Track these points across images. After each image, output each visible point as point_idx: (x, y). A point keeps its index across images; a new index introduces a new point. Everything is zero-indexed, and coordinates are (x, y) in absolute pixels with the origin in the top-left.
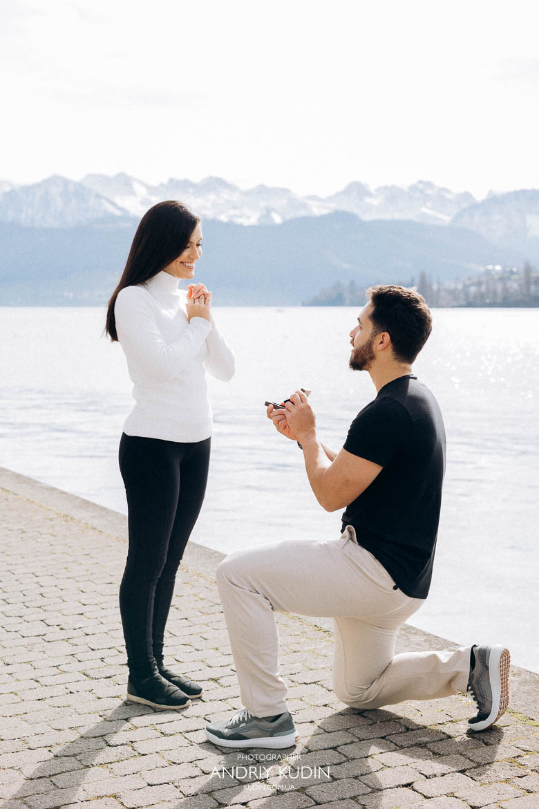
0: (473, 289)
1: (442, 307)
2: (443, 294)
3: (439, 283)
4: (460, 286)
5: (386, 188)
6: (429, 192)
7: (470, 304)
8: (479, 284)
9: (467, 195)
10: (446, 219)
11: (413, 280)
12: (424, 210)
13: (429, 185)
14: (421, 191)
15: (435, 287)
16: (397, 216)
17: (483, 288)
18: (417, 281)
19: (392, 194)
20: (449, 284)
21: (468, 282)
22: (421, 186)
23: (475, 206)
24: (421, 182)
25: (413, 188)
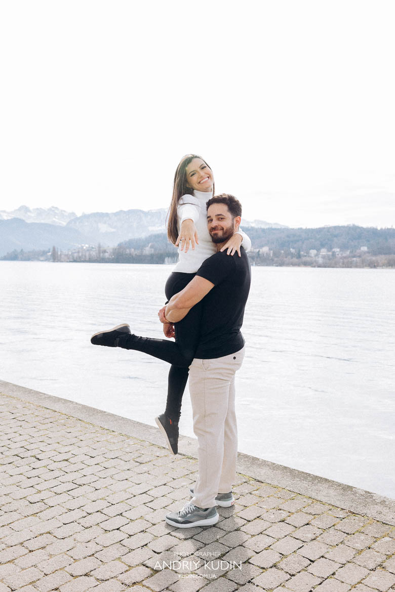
0: (76, 255)
1: (62, 262)
2: (63, 256)
3: (61, 251)
4: (70, 253)
5: (38, 209)
6: (56, 211)
7: (75, 261)
8: (78, 252)
9: (73, 214)
10: (64, 224)
11: (49, 250)
12: (54, 219)
13: (56, 208)
14: (53, 211)
15: (59, 253)
16: (43, 221)
17: (80, 254)
18: (51, 250)
19: (40, 212)
20: (65, 252)
21: (74, 251)
22: (53, 209)
23: (77, 219)
24: (53, 207)
25: (50, 209)
